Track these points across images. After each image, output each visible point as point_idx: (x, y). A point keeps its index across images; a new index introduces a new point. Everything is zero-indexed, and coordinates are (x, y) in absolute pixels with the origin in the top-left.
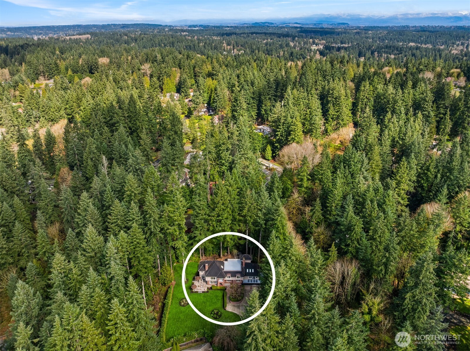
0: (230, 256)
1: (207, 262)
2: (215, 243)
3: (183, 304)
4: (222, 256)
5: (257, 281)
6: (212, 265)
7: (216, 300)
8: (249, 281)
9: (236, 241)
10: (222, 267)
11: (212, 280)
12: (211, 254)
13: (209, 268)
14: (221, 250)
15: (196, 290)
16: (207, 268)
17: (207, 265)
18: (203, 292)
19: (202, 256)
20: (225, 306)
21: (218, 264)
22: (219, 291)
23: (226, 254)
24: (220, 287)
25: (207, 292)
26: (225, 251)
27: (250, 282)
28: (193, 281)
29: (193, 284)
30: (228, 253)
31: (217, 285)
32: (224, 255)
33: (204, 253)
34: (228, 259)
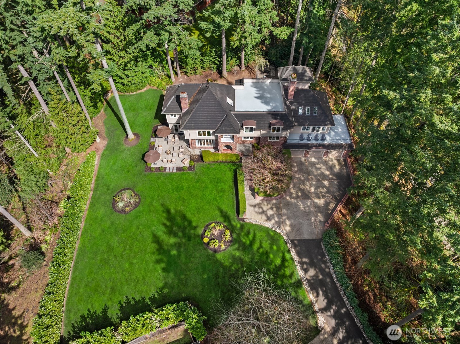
0: (245, 73)
1: (186, 88)
2: (208, 35)
3: (121, 205)
4: (225, 73)
5: (323, 139)
6: (199, 95)
7: (214, 192)
8: (301, 138)
9: (265, 31)
10: (230, 101)
11: (202, 137)
12: (200, 70)
13: (192, 105)
14: (225, 57)
15: (159, 164)
16: (186, 105)
17: (184, 96)
18: (179, 169)
19: (176, 73)
20: (241, 209)
21: (217, 93)
22: (223, 166)
23: (236, 68)
24: (226, 155)
25: (190, 168)
26: (235, 59)
27: (305, 141)
28: (152, 140)
29: (152, 147)
30: (240, 66)
31: (216, 148)
32: (230, 72)
33: (181, 68)
34: (245, 81)
